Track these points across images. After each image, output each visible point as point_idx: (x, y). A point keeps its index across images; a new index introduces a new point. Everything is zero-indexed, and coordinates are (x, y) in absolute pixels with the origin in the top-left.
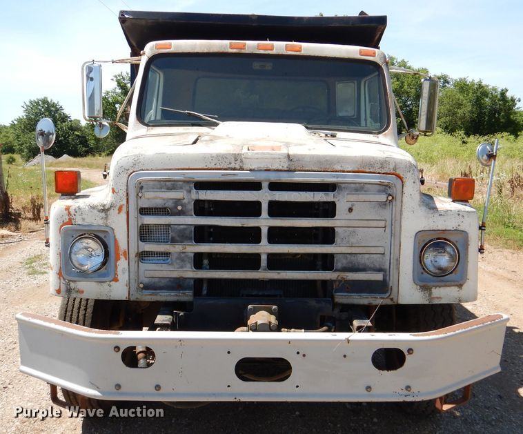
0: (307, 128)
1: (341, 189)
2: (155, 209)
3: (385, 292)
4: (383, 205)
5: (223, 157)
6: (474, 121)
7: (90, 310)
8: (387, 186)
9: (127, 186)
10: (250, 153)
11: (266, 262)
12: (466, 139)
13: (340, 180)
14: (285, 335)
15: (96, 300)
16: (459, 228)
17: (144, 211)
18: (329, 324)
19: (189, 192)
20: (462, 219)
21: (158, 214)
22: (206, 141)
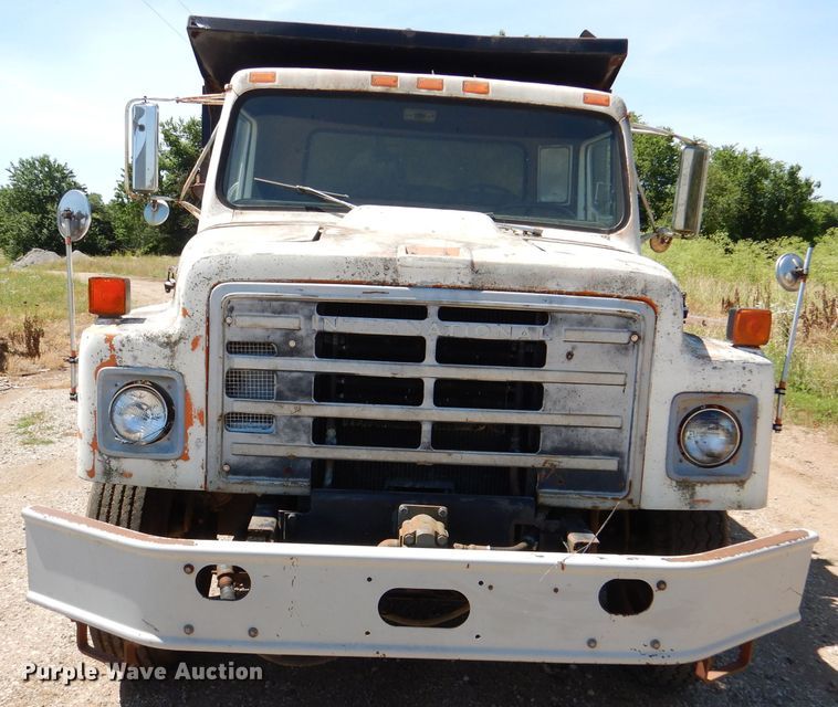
0: (494, 219)
1: (555, 322)
2: (252, 344)
3: (621, 489)
4: (623, 348)
5: (365, 263)
6: (744, 216)
7: (138, 505)
8: (631, 318)
9: (208, 305)
10: (410, 259)
11: (429, 436)
12: (731, 246)
13: (555, 306)
14: (459, 554)
15: (148, 488)
16: (744, 390)
17: (233, 348)
18: (529, 538)
19: (309, 318)
20: (749, 376)
21: (256, 354)
22: (334, 236)
